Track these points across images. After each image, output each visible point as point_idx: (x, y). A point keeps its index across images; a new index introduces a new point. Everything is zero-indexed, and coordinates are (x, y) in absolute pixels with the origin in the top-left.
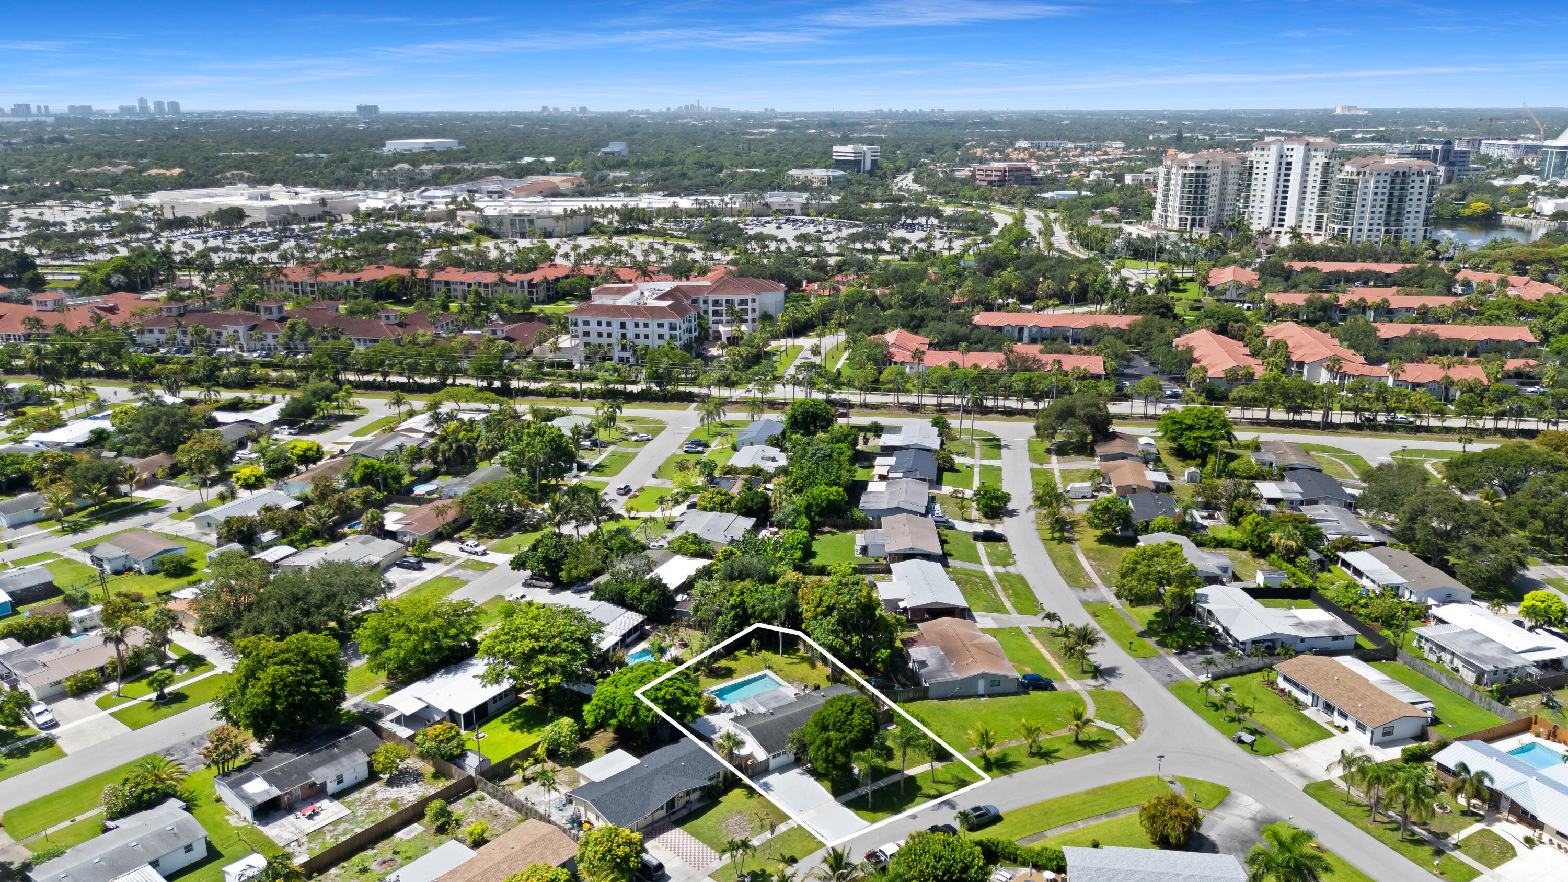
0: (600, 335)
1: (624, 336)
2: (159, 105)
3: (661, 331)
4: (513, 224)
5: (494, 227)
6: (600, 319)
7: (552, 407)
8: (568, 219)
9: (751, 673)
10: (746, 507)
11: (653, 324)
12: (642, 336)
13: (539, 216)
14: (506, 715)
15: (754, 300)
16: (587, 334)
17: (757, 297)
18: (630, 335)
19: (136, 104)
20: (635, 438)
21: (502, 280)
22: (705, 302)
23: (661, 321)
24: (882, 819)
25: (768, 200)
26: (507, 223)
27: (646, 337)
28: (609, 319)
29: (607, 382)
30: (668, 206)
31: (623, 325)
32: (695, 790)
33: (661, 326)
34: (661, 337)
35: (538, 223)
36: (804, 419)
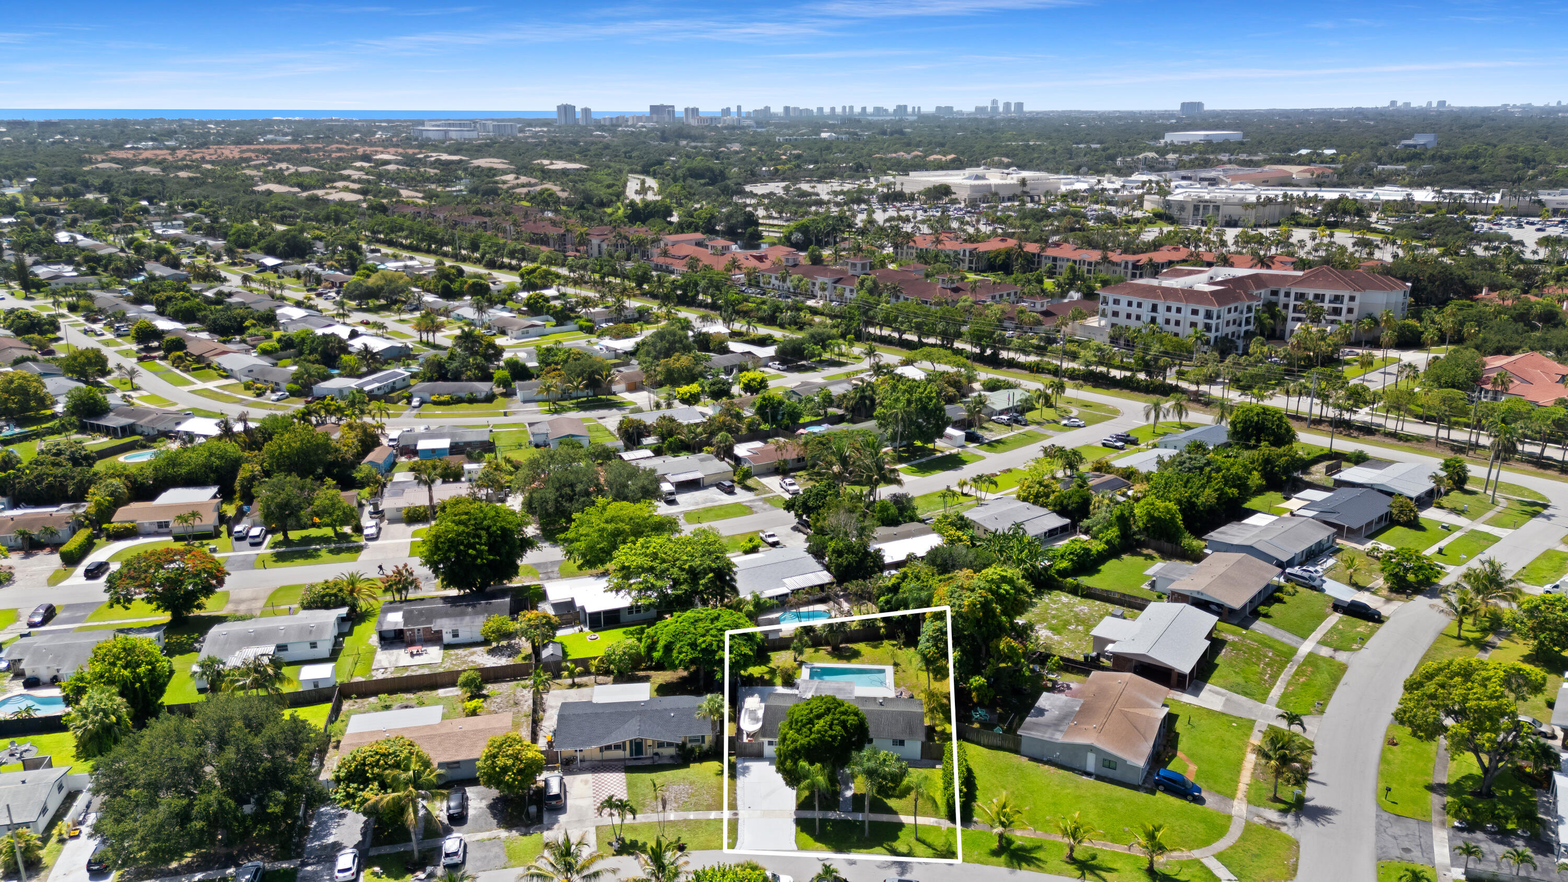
0: (1129, 316)
1: (1153, 320)
2: (1007, 105)
3: (1194, 318)
4: (1196, 208)
5: (1175, 213)
6: (1131, 298)
7: (1002, 378)
8: (1261, 208)
9: (873, 663)
10: (1061, 504)
11: (1187, 309)
12: (1172, 322)
13: (1227, 203)
14: (632, 629)
15: (1352, 299)
16: (1115, 314)
17: (1358, 295)
18: (1160, 320)
19: (989, 105)
20: (1065, 422)
21: (1105, 259)
22: (1287, 295)
23: (1196, 307)
24: (817, 850)
25: (1543, 197)
26: (1190, 209)
27: (1177, 323)
28: (1140, 300)
29: (1088, 364)
30: (1399, 198)
31: (1154, 308)
32: (670, 745)
33: (1195, 312)
34: (1193, 325)
35: (1224, 211)
36: (1245, 429)
